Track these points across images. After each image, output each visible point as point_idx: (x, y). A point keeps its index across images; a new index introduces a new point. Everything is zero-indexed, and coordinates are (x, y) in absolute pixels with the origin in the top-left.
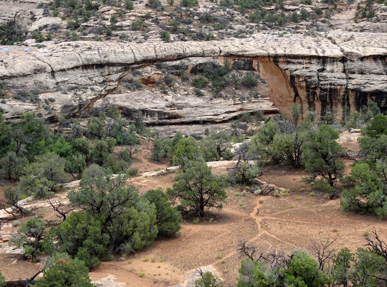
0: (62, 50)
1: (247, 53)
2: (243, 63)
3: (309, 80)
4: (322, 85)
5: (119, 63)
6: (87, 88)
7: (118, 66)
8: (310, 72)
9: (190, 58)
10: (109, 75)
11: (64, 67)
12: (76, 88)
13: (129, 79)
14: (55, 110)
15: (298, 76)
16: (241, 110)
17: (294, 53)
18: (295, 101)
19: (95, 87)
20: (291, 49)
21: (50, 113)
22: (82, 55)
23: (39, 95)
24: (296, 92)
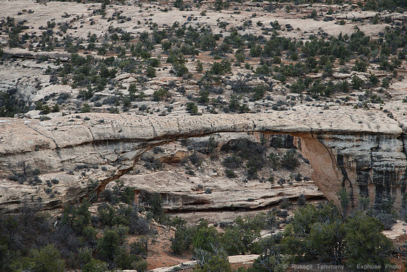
0: (69, 123)
1: (286, 128)
2: (283, 139)
3: (361, 160)
4: (376, 166)
5: (136, 139)
6: (97, 168)
7: (136, 142)
8: (361, 150)
9: (221, 134)
10: (124, 152)
11: (72, 143)
12: (85, 167)
13: (149, 157)
14: (59, 194)
15: (347, 156)
16: (280, 194)
17: (341, 128)
18: (343, 185)
19: (107, 166)
20: (338, 124)
21: (52, 197)
22: (92, 129)
23: (40, 176)
24: (345, 174)
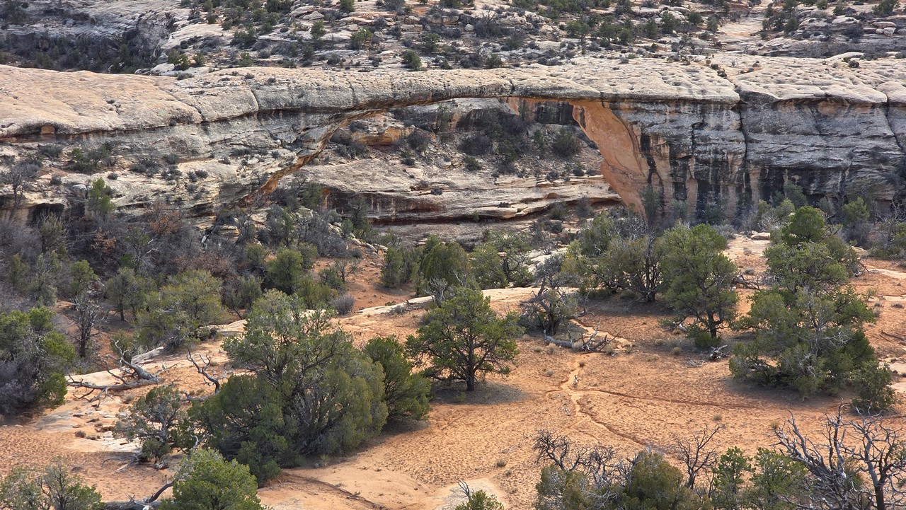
0: (221, 83)
1: (563, 92)
2: (555, 110)
3: (676, 143)
4: (699, 152)
5: (326, 108)
6: (266, 154)
7: (325, 113)
8: (678, 128)
9: (457, 100)
10: (307, 129)
11: (225, 114)
12: (246, 152)
13: (344, 137)
14: (208, 193)
15: (656, 136)
16: (550, 197)
17: (648, 93)
18: (649, 181)
19: (281, 151)
20: (642, 86)
21: (197, 198)
22: (258, 92)
23: (179, 165)
24: (652, 165)
